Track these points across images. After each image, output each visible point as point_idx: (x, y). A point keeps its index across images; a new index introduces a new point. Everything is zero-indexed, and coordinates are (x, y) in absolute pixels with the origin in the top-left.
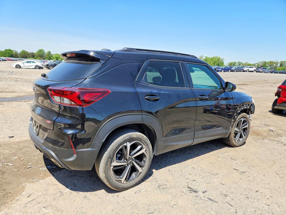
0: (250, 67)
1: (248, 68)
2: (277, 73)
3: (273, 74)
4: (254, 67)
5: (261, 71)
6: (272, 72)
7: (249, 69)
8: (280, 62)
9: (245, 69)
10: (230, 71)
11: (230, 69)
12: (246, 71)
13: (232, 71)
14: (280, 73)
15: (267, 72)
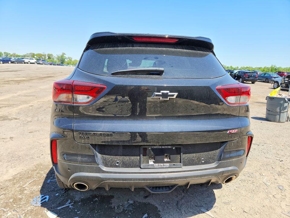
0: (30, 59)
1: (28, 60)
2: (55, 65)
3: (52, 66)
4: (34, 58)
5: (41, 63)
6: (51, 64)
7: (30, 60)
8: (47, 54)
9: (26, 61)
10: (10, 62)
11: (10, 61)
12: (26, 63)
13: (12, 62)
14: (57, 65)
15: (47, 64)
